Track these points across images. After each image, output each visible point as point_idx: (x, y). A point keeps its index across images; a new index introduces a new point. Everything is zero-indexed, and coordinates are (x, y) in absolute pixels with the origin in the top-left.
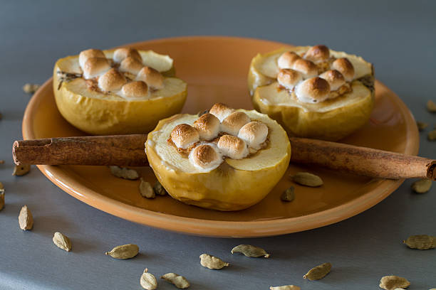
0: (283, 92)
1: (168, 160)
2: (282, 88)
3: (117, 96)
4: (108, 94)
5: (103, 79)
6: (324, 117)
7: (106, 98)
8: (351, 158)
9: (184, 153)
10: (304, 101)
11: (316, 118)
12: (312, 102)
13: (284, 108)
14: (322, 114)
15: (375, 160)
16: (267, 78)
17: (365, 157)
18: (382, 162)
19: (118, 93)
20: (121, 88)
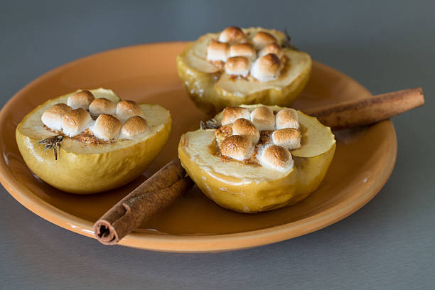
0: (239, 81)
1: (246, 175)
2: (234, 78)
3: (123, 140)
4: (113, 142)
5: (98, 129)
6: (293, 89)
7: (116, 147)
8: (343, 115)
9: (252, 162)
10: (266, 80)
11: (287, 92)
12: (272, 79)
13: (258, 93)
14: (289, 87)
15: (367, 108)
16: (210, 75)
17: (356, 109)
18: (376, 107)
19: (122, 137)
20: (120, 131)
